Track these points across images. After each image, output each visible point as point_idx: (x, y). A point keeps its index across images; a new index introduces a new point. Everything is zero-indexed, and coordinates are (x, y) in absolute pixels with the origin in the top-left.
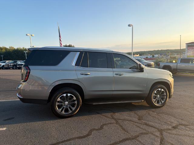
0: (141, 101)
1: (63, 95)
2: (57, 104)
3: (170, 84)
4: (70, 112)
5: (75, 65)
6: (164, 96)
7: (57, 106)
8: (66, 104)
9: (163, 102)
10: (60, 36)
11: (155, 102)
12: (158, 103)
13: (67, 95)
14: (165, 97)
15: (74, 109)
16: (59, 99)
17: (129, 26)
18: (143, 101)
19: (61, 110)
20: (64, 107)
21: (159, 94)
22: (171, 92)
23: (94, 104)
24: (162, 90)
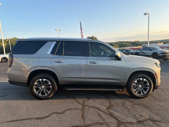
0: (118, 90)
1: (40, 80)
2: (34, 87)
3: (155, 73)
4: (46, 95)
5: (51, 54)
6: (147, 86)
7: (34, 89)
8: (43, 88)
9: (145, 92)
10: (81, 29)
11: (136, 92)
12: (139, 93)
13: (42, 80)
14: (148, 88)
15: (49, 92)
16: (36, 83)
17: (145, 14)
18: (120, 90)
19: (38, 92)
20: (41, 90)
21: (141, 84)
22: (156, 82)
23: (68, 89)
24: (145, 80)
